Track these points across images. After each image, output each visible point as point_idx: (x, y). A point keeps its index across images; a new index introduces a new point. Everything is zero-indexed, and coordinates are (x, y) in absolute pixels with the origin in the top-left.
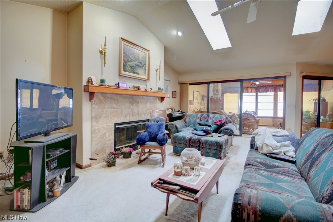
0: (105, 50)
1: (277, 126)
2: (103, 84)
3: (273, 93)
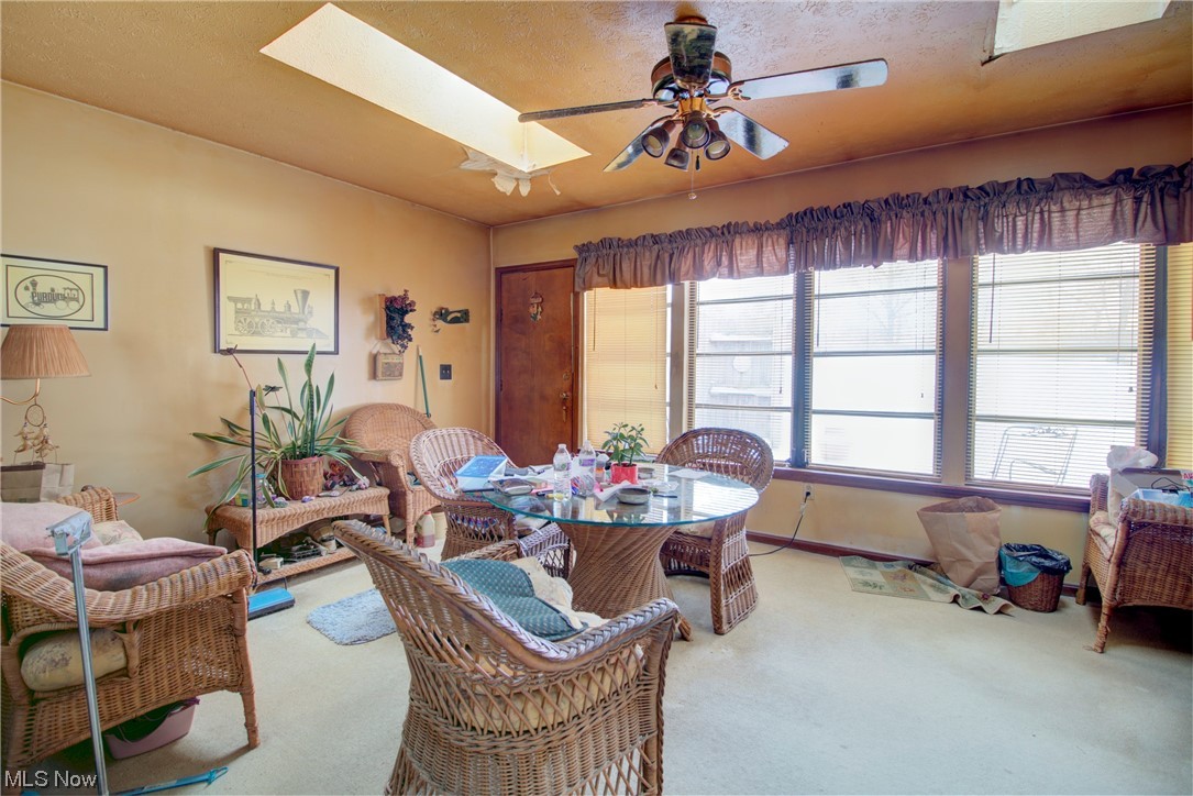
1: (968, 573)
3: (928, 270)
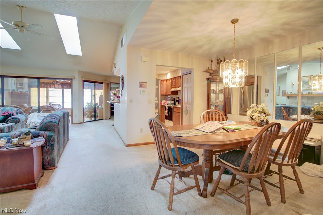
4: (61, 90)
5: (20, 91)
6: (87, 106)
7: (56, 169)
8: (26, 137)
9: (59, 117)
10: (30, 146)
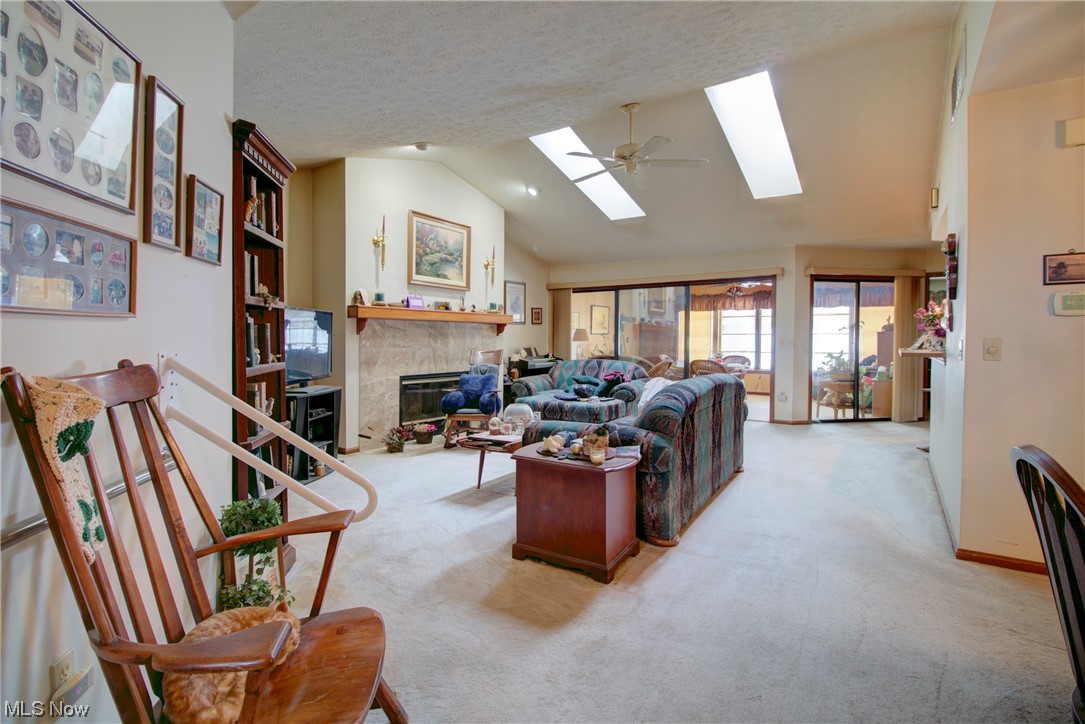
0: (383, 240)
2: (381, 302)
4: (753, 312)
5: (656, 322)
6: (827, 368)
7: (672, 549)
8: (597, 440)
9: (695, 394)
10: (600, 464)
